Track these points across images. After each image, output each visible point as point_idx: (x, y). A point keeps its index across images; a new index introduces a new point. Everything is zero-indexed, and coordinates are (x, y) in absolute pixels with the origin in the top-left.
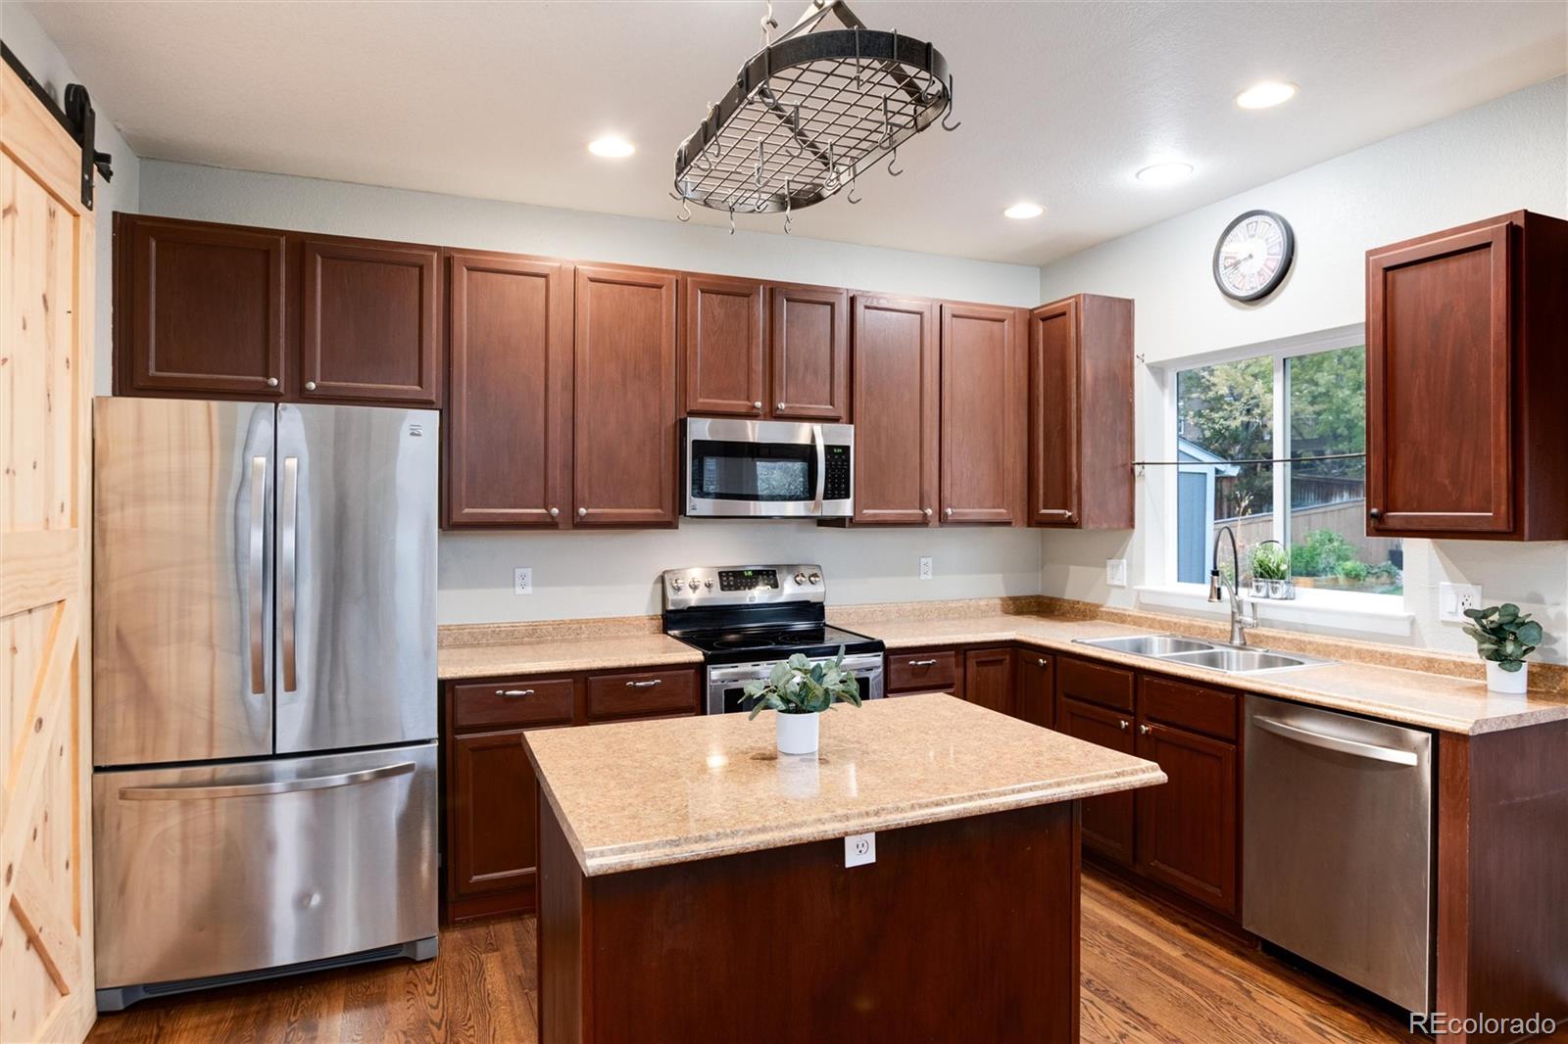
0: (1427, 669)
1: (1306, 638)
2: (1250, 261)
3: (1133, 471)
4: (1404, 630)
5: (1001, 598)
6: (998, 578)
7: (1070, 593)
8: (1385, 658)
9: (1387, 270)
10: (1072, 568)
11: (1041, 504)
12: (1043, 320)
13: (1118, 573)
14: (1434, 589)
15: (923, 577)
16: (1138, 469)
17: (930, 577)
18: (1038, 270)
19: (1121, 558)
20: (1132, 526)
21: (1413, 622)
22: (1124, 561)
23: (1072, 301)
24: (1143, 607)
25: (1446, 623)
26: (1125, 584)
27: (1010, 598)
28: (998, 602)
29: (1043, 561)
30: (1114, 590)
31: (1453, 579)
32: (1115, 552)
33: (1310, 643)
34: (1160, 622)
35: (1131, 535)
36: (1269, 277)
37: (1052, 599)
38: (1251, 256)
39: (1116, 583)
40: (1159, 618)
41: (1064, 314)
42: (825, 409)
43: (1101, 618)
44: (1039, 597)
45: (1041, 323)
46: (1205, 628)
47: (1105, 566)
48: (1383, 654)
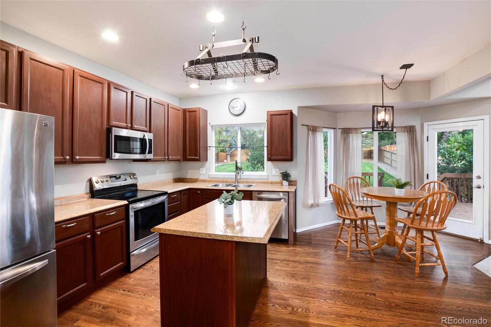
0: (271, 184)
1: (249, 181)
2: (236, 107)
3: (207, 148)
4: (267, 177)
5: (172, 179)
6: (171, 174)
7: (189, 176)
8: (264, 183)
9: (271, 115)
10: (189, 171)
11: (188, 156)
12: (189, 112)
13: (203, 171)
14: (271, 170)
15: (157, 175)
16: (208, 148)
17: (158, 175)
18: (178, 99)
19: (204, 167)
20: (207, 160)
21: (268, 176)
22: (205, 168)
23: (198, 109)
24: (210, 178)
25: (273, 175)
26: (205, 173)
27: (174, 179)
28: (172, 180)
29: (179, 170)
30: (202, 175)
31: (274, 168)
32: (202, 166)
33: (250, 181)
34: (215, 181)
35: (206, 162)
36: (241, 112)
37: (183, 178)
38: (237, 107)
39: (202, 173)
40: (215, 180)
41: (196, 111)
42: (144, 128)
43: (199, 181)
44: (179, 178)
45: (188, 112)
46: (227, 181)
47: (199, 170)
48: (263, 182)
